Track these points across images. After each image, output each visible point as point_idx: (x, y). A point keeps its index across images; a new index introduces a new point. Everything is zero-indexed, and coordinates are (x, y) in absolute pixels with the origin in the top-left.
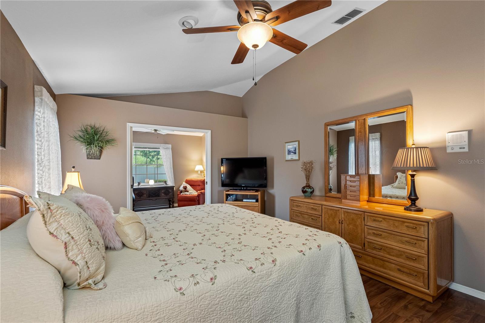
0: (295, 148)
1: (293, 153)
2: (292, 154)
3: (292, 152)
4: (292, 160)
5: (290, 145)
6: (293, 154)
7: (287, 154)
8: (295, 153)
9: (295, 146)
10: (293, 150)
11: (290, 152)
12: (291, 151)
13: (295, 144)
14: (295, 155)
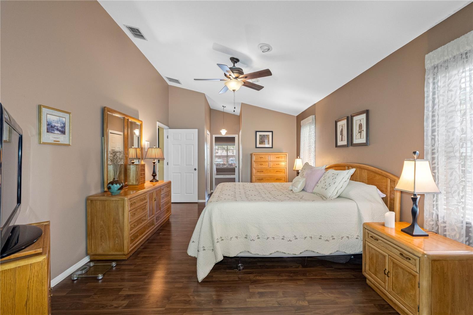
0: (64, 124)
1: (60, 131)
2: (56, 132)
3: (58, 130)
4: (56, 144)
5: (54, 114)
6: (58, 132)
7: (46, 131)
8: (63, 132)
9: (64, 119)
10: (59, 125)
11: (52, 127)
12: (55, 126)
13: (64, 117)
14: (64, 135)
